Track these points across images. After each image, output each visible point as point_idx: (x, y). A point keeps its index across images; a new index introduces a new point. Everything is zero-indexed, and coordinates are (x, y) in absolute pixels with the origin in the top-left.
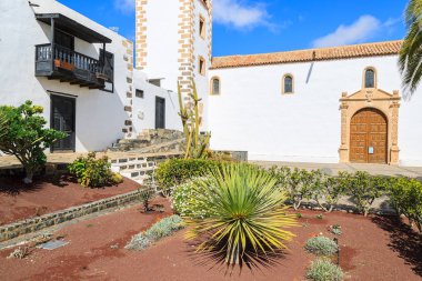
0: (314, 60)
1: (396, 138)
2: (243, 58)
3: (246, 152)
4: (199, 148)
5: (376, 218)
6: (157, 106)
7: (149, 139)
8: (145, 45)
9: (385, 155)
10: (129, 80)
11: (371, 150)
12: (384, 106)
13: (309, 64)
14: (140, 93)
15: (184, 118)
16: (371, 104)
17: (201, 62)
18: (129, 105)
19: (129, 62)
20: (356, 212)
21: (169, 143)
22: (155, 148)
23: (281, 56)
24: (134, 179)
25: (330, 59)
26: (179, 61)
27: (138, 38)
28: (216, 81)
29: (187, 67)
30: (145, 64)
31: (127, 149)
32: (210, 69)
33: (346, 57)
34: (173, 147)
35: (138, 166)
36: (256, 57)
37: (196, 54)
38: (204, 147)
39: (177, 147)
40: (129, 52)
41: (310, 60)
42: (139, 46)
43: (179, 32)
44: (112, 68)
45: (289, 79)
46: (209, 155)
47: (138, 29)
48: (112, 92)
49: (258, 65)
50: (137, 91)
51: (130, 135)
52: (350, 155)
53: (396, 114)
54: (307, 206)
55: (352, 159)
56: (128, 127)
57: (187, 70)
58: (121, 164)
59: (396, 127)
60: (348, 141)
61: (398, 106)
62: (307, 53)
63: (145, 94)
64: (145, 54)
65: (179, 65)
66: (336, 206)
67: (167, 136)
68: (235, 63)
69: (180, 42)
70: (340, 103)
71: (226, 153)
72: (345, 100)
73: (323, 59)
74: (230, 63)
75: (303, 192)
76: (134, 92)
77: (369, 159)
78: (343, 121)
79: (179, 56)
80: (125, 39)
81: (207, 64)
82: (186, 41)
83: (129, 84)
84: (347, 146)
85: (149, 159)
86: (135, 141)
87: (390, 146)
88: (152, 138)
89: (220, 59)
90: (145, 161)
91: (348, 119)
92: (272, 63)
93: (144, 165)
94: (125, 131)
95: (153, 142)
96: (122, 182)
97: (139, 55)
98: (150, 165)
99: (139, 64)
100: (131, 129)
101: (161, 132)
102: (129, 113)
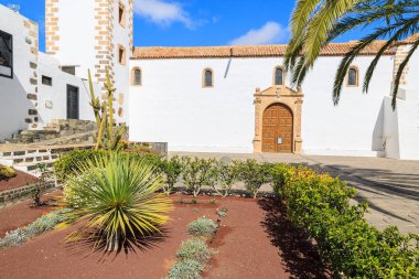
0: (232, 56)
1: (299, 130)
2: (166, 50)
3: (165, 144)
4: (113, 140)
5: (263, 200)
6: (68, 94)
7: (58, 130)
8: (57, 29)
9: (291, 145)
10: (33, 65)
11: (280, 141)
12: (290, 102)
13: (227, 60)
14: (47, 80)
15: (96, 108)
16: (280, 100)
17: (121, 51)
18: (33, 92)
19: (33, 45)
20: (249, 196)
21: (83, 134)
22: (65, 140)
23: (202, 50)
24: (30, 173)
25: (245, 56)
26: (96, 48)
27: (48, 19)
28: (138, 71)
29: (105, 55)
30: (57, 49)
31: (31, 141)
32: (131, 58)
33: (260, 56)
34: (86, 138)
35: (38, 158)
36: (178, 50)
37: (116, 42)
38: (119, 138)
39: (91, 138)
40: (32, 34)
41: (228, 57)
42: (49, 28)
43: (96, 18)
44: (11, 51)
45: (208, 73)
46: (125, 147)
47: (48, 10)
48: (11, 77)
49: (180, 57)
50: (44, 77)
51: (35, 126)
52: (263, 146)
53: (299, 109)
54: (206, 192)
55: (264, 149)
56: (32, 117)
57: (105, 59)
58: (17, 157)
59: (300, 120)
60: (260, 133)
61: (302, 102)
62: (225, 49)
63: (53, 81)
64: (57, 38)
65: (96, 52)
66: (233, 192)
67: (80, 127)
68: (158, 54)
69: (97, 28)
70: (254, 98)
71: (145, 144)
72: (259, 95)
73: (239, 56)
74: (152, 54)
75: (202, 180)
76: (39, 79)
77: (278, 149)
78: (257, 114)
79: (96, 43)
80: (27, 20)
81: (128, 53)
82: (104, 29)
83: (33, 70)
84: (260, 138)
85: (53, 151)
86: (40, 132)
87: (295, 138)
88: (62, 128)
89: (141, 50)
90: (48, 153)
91: (261, 113)
92: (193, 57)
93: (46, 158)
94: (29, 121)
95: (62, 133)
96: (15, 176)
97: (49, 39)
98: (53, 157)
99: (49, 48)
100: (36, 119)
101: (73, 123)
102: (34, 102)
